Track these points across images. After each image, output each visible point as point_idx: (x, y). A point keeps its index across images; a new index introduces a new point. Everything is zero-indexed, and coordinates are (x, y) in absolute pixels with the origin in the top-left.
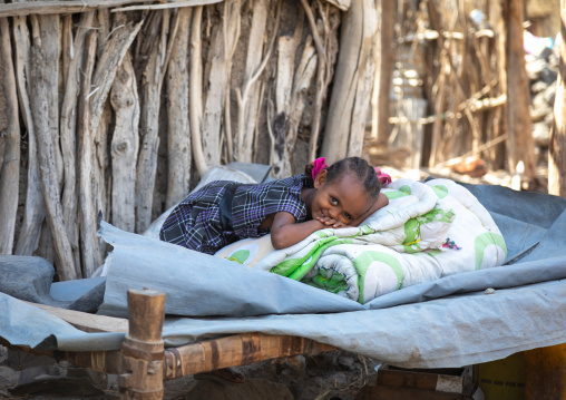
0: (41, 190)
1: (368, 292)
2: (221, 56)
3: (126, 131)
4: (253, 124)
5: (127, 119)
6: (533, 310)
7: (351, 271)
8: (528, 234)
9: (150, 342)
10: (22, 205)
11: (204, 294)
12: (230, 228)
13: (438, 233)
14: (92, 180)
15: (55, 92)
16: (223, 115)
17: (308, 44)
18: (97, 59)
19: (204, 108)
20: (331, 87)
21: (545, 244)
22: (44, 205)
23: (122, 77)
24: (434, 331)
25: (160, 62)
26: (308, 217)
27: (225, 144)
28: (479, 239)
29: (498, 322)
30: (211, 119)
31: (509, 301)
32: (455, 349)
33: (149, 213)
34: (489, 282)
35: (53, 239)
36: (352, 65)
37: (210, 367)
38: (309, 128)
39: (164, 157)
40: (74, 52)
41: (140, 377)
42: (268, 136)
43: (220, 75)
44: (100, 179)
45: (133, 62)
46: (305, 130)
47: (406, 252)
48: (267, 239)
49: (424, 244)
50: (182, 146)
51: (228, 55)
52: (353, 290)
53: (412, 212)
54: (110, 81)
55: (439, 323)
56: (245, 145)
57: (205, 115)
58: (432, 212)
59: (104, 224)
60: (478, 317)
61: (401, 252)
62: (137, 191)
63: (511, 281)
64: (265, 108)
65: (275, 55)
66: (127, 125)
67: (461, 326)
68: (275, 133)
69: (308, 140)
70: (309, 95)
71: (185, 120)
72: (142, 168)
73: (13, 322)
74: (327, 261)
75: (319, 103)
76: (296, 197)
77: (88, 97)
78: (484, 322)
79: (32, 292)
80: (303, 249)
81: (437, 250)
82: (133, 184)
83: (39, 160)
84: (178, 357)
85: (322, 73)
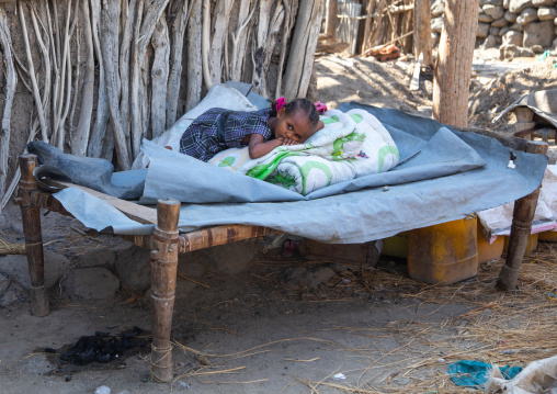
0: (107, 101)
1: (308, 188)
2: (223, 12)
3: (161, 62)
4: (242, 55)
5: (162, 54)
6: (413, 205)
7: (298, 175)
8: (414, 144)
9: (170, 233)
10: (95, 110)
11: (205, 190)
12: (223, 141)
13: (355, 148)
14: (139, 93)
15: (117, 39)
16: (223, 50)
17: (279, 3)
18: (144, 16)
19: (211, 46)
20: (293, 30)
21: (424, 152)
22: (108, 110)
23: (159, 28)
24: (348, 221)
25: (184, 18)
26: (272, 137)
27: (224, 68)
28: (381, 150)
29: (389, 213)
30: (215, 52)
31: (397, 199)
32: (361, 231)
33: (175, 113)
34: (386, 181)
35: (114, 133)
36: (307, 17)
37: (207, 245)
38: (279, 56)
39: (185, 77)
40: (129, 13)
41: (164, 253)
42: (251, 62)
43: (222, 24)
44: (144, 92)
45: (166, 18)
46: (276, 58)
47: (334, 160)
48: (245, 150)
49: (345, 155)
50: (196, 71)
51: (227, 12)
52: (299, 186)
53: (338, 135)
54: (152, 32)
55: (351, 215)
56: (236, 68)
57: (212, 49)
58: (352, 135)
59: (145, 140)
60: (376, 210)
61: (330, 160)
62: (167, 100)
63: (400, 181)
64: (250, 44)
65: (258, 10)
66: (162, 58)
67: (366, 216)
68: (256, 60)
69: (277, 64)
70: (279, 36)
71: (199, 54)
72: (170, 85)
73: (87, 211)
74: (283, 166)
75: (285, 41)
76: (265, 123)
77: (137, 41)
78: (380, 213)
79: (100, 184)
80: (269, 158)
81: (354, 159)
82: (165, 96)
83: (106, 82)
84: (187, 240)
85: (288, 22)
